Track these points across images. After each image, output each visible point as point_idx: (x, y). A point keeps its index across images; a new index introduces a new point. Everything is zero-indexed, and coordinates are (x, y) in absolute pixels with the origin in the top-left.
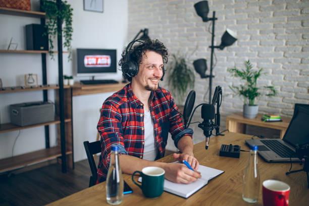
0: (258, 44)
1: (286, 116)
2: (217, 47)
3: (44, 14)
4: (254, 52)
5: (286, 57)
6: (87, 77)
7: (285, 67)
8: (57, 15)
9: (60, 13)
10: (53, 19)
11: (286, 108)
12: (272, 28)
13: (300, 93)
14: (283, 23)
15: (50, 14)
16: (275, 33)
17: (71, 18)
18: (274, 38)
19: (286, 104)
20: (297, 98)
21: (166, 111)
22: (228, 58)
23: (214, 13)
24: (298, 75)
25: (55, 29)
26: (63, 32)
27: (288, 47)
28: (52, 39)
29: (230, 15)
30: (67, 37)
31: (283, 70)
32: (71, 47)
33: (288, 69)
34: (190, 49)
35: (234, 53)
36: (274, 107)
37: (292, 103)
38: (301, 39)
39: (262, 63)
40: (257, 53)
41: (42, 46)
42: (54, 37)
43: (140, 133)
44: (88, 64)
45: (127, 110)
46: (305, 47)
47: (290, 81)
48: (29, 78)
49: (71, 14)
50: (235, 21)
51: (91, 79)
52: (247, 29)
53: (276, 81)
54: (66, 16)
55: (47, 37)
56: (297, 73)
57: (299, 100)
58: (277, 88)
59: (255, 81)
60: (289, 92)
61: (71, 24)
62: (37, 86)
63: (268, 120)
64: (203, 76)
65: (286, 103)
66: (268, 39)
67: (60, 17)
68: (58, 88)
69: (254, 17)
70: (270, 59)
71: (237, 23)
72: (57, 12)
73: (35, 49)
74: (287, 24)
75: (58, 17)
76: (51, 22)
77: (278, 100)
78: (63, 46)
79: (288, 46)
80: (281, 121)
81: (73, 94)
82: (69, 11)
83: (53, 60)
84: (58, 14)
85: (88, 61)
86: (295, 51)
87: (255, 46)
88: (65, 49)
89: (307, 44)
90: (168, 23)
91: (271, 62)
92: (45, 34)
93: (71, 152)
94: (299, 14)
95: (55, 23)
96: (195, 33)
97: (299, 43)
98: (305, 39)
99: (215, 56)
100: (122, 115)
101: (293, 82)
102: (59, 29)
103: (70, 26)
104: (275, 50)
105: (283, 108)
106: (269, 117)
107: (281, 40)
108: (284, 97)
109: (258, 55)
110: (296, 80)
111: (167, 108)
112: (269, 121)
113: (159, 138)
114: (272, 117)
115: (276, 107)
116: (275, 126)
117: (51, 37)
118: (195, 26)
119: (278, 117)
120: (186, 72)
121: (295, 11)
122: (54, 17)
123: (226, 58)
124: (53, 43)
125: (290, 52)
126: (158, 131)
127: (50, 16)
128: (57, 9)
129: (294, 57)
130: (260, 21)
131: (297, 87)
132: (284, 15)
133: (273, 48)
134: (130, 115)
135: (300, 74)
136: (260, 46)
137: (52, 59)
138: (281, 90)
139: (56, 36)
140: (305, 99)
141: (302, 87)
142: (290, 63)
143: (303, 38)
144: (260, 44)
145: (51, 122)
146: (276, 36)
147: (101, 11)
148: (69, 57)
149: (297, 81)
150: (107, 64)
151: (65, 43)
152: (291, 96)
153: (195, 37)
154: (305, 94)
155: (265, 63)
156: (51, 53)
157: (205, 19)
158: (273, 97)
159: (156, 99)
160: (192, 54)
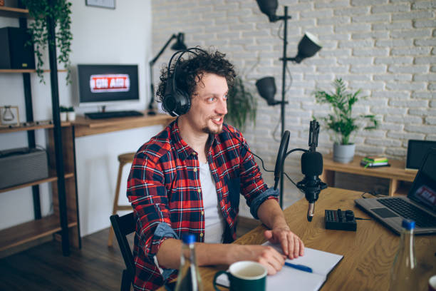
0: (350, 53)
1: (393, 157)
2: (292, 59)
3: (26, 11)
4: (343, 66)
5: (392, 73)
6: (94, 107)
7: (390, 87)
8: (48, 13)
9: (51, 10)
10: (41, 20)
11: (392, 146)
12: (370, 30)
13: (411, 124)
14: (385, 23)
15: (36, 12)
16: (374, 38)
17: (69, 18)
18: (373, 45)
19: (392, 140)
20: (407, 131)
21: (233, 161)
22: (305, 75)
23: (286, 9)
24: (409, 99)
25: (45, 35)
26: (57, 40)
27: (393, 58)
28: (41, 50)
29: (306, 11)
30: (63, 48)
31: (387, 91)
32: (70, 63)
33: (394, 89)
34: (248, 63)
35: (314, 67)
36: (374, 145)
37: (400, 139)
38: (412, 45)
39: (356, 82)
40: (348, 67)
41: (25, 62)
42: (44, 48)
43: (195, 197)
44: (96, 88)
45: (171, 163)
46: (419, 58)
47: (397, 107)
48: (5, 112)
49: (69, 12)
50: (315, 21)
51: (101, 110)
52: (332, 32)
53: (377, 108)
54: (61, 14)
55: (32, 47)
56: (406, 95)
57: (410, 134)
58: (380, 118)
59: (350, 108)
60: (396, 123)
61: (69, 28)
62: (18, 125)
63: (370, 165)
64: (272, 103)
65: (392, 138)
66: (365, 46)
67: (51, 16)
68: (52, 126)
69: (342, 15)
70: (367, 75)
71: (318, 24)
72: (47, 8)
73: (13, 67)
74: (392, 24)
75: (48, 16)
76: (38, 24)
77: (380, 134)
78: (58, 61)
79: (394, 56)
80: (388, 166)
81: (76, 134)
82: (66, 7)
83: (42, 83)
84: (48, 11)
85: (96, 84)
86: (403, 64)
87: (345, 57)
88: (60, 66)
89: (421, 54)
90: (214, 25)
91: (369, 79)
92: (29, 43)
93: (75, 224)
94: (409, 10)
95: (44, 26)
96: (254, 39)
97: (409, 53)
98: (419, 46)
99: (289, 72)
100: (164, 173)
101: (401, 108)
102: (51, 36)
103: (68, 30)
104: (375, 63)
105: (387, 147)
106: (372, 160)
107: (384, 47)
108: (389, 131)
109: (350, 71)
110: (406, 105)
111: (235, 157)
112: (373, 167)
113: (225, 203)
114: (376, 160)
115: (377, 145)
116: (383, 174)
117: (38, 47)
118: (255, 29)
119: (385, 159)
120: (243, 96)
121: (403, 5)
122: (42, 16)
123: (302, 75)
124: (42, 58)
125: (397, 65)
126: (222, 193)
127: (35, 15)
128: (46, 4)
129: (403, 72)
130: (352, 20)
131: (407, 116)
132: (387, 12)
133: (372, 60)
134: (178, 171)
135: (412, 97)
136: (353, 57)
137: (41, 81)
138: (384, 120)
139: (47, 45)
140: (419, 132)
141: (414, 115)
142: (396, 80)
143: (414, 44)
144: (353, 55)
145: (43, 179)
146: (376, 42)
147: (112, 6)
148: (67, 78)
149: (408, 106)
150: (125, 87)
151: (61, 57)
152: (399, 129)
153: (254, 44)
154: (419, 125)
155: (361, 82)
156: (39, 72)
157: (273, 19)
158: (374, 131)
159: (218, 143)
160: (252, 69)
